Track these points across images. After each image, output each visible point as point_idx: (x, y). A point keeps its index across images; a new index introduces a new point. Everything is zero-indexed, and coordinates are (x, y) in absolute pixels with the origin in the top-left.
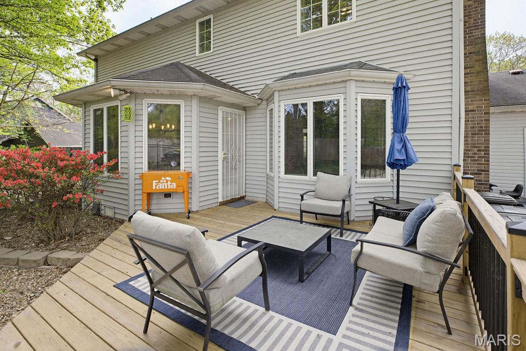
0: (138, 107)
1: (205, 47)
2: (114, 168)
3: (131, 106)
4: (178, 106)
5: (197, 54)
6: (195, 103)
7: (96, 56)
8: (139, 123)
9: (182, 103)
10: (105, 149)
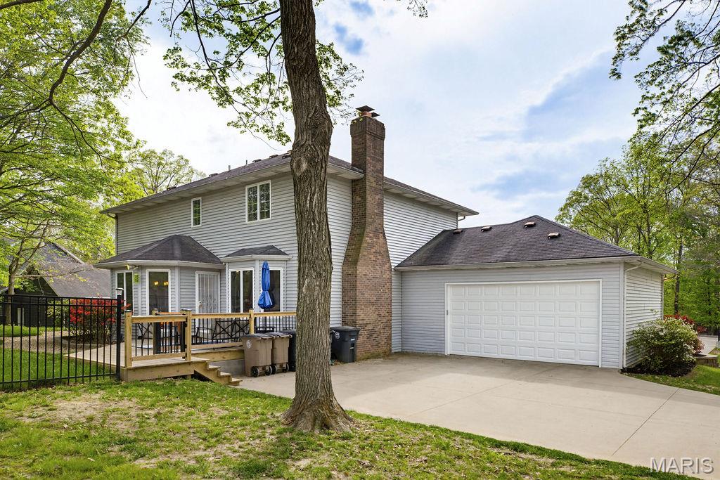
0: (143, 274)
1: (197, 222)
2: (130, 308)
3: (140, 274)
4: (167, 273)
5: (192, 226)
6: (177, 271)
7: (116, 214)
8: (143, 284)
9: (169, 271)
10: (125, 299)
